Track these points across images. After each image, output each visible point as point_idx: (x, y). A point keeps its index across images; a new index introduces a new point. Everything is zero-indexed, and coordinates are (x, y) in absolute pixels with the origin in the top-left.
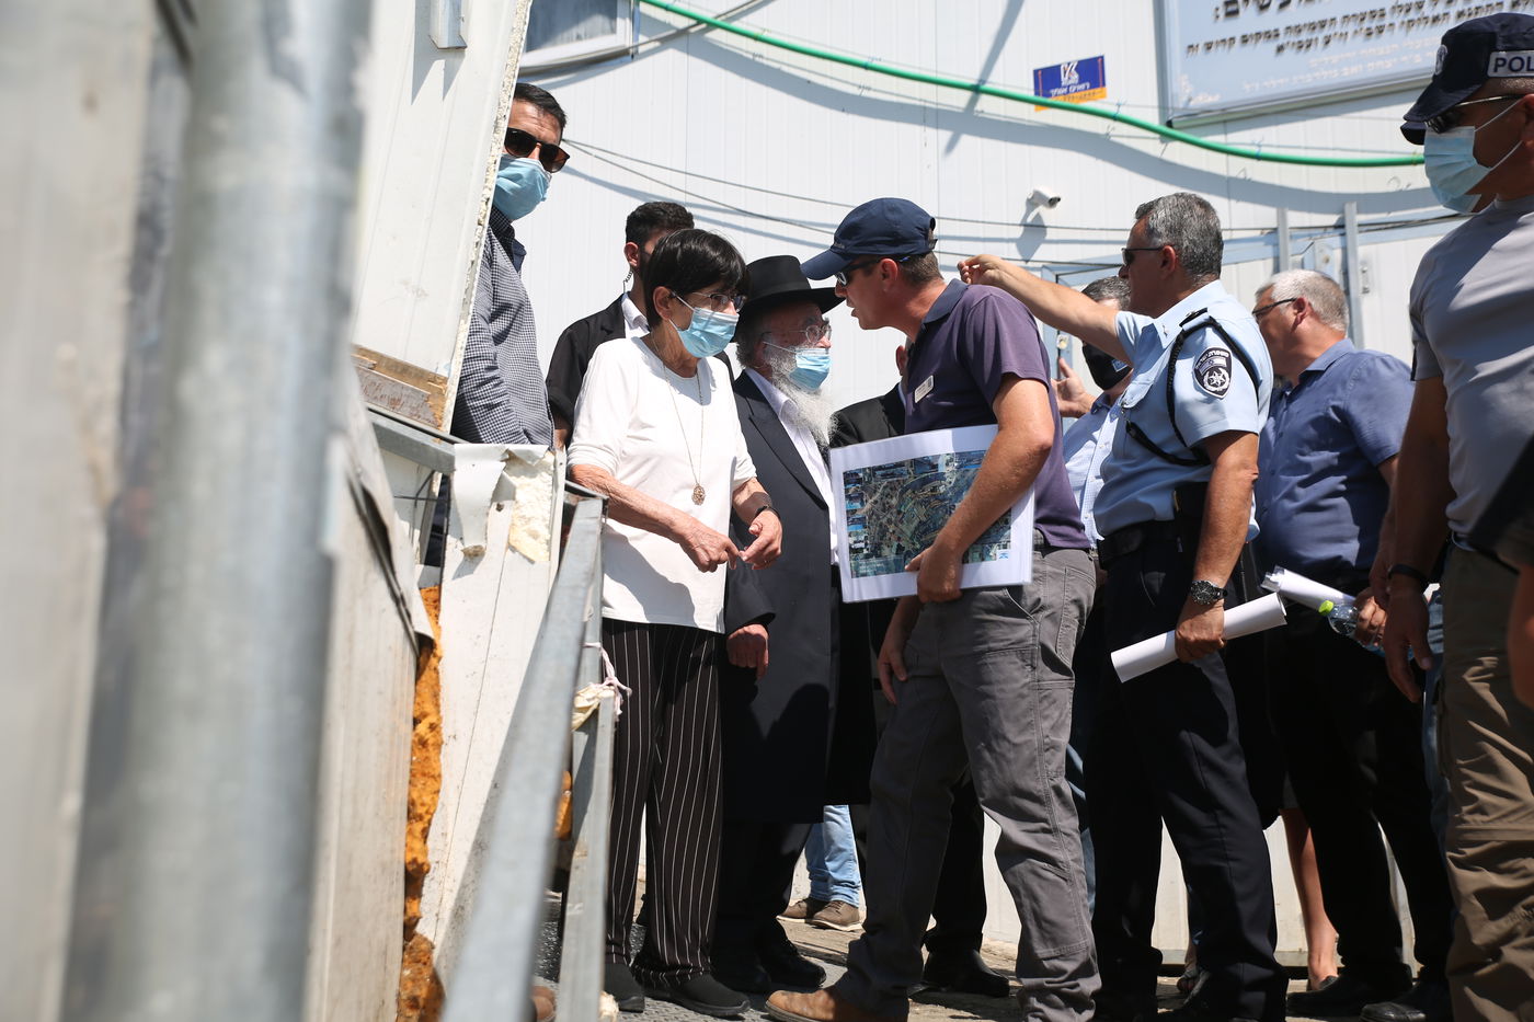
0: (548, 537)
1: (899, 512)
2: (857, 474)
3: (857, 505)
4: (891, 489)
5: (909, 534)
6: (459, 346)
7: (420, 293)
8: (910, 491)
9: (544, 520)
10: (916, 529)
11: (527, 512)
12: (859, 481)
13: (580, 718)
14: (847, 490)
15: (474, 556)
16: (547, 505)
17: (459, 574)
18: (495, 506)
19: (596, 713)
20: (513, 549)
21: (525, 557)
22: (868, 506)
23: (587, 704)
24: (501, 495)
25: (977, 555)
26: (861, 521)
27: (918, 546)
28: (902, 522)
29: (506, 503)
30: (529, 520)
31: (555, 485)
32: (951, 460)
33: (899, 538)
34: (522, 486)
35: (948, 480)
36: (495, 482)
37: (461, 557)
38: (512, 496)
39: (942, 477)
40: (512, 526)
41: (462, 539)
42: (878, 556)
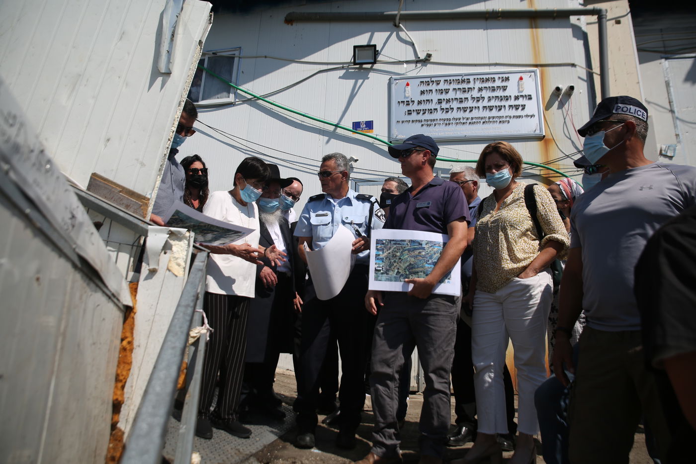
0: (184, 266)
1: (400, 259)
2: (382, 241)
3: (381, 253)
4: (398, 249)
5: (404, 267)
6: (156, 186)
7: (143, 165)
8: (407, 251)
9: (183, 259)
10: (407, 266)
11: (176, 255)
12: (383, 244)
13: (191, 341)
15: (153, 272)
16: (185, 253)
17: (146, 279)
18: (163, 252)
19: (198, 339)
20: (169, 271)
21: (174, 274)
22: (385, 254)
23: (195, 335)
24: (167, 247)
26: (382, 260)
27: (408, 273)
28: (401, 263)
29: (168, 251)
30: (177, 259)
31: (189, 245)
32: (428, 243)
33: (398, 269)
34: (175, 245)
35: (426, 250)
36: (164, 242)
37: (147, 272)
38: (171, 248)
39: (424, 249)
40: (170, 261)
41: (148, 264)
42: (387, 274)
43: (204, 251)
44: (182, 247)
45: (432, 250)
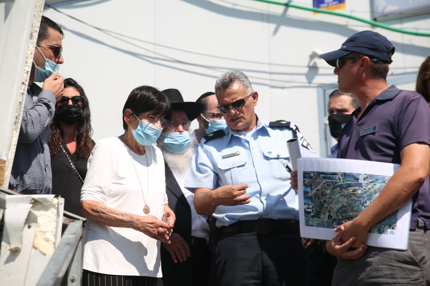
0: (54, 241)
1: (330, 198)
2: (310, 174)
3: (309, 190)
4: (327, 185)
5: (335, 210)
6: (13, 144)
8: (338, 188)
9: (52, 232)
10: (340, 208)
11: (43, 229)
12: (311, 177)
14: (304, 181)
15: (15, 253)
16: (54, 225)
17: (7, 261)
18: (27, 226)
20: (36, 248)
21: (41, 252)
22: (314, 191)
24: (30, 220)
25: (377, 230)
26: (310, 198)
27: (340, 218)
28: (332, 203)
29: (33, 225)
30: (44, 233)
31: (58, 214)
32: (367, 178)
33: (329, 211)
34: (41, 216)
35: (364, 187)
36: (27, 214)
37: (8, 253)
38: (35, 221)
39: (360, 185)
40: (36, 236)
41: (9, 243)
42: (319, 218)
43: (78, 219)
44: (49, 217)
45: (373, 187)
